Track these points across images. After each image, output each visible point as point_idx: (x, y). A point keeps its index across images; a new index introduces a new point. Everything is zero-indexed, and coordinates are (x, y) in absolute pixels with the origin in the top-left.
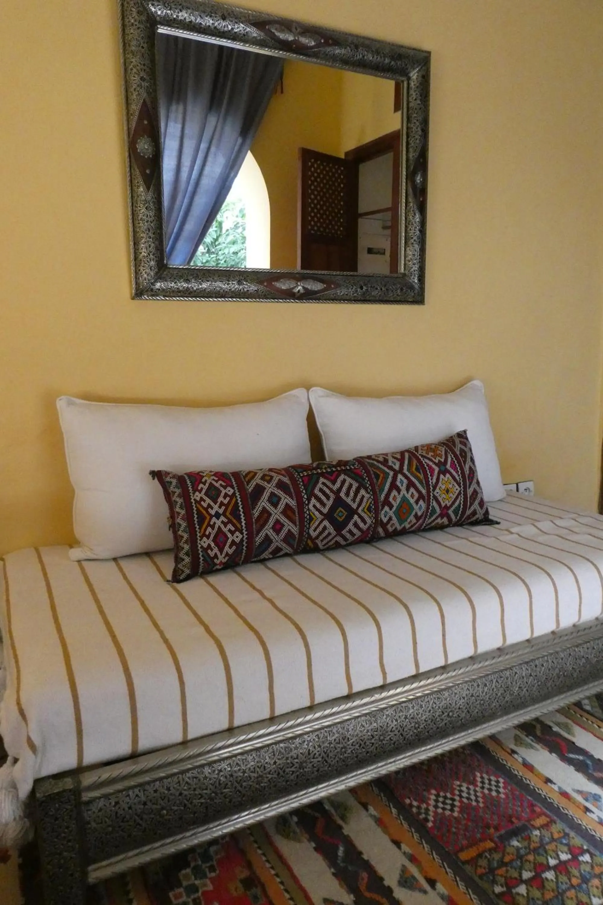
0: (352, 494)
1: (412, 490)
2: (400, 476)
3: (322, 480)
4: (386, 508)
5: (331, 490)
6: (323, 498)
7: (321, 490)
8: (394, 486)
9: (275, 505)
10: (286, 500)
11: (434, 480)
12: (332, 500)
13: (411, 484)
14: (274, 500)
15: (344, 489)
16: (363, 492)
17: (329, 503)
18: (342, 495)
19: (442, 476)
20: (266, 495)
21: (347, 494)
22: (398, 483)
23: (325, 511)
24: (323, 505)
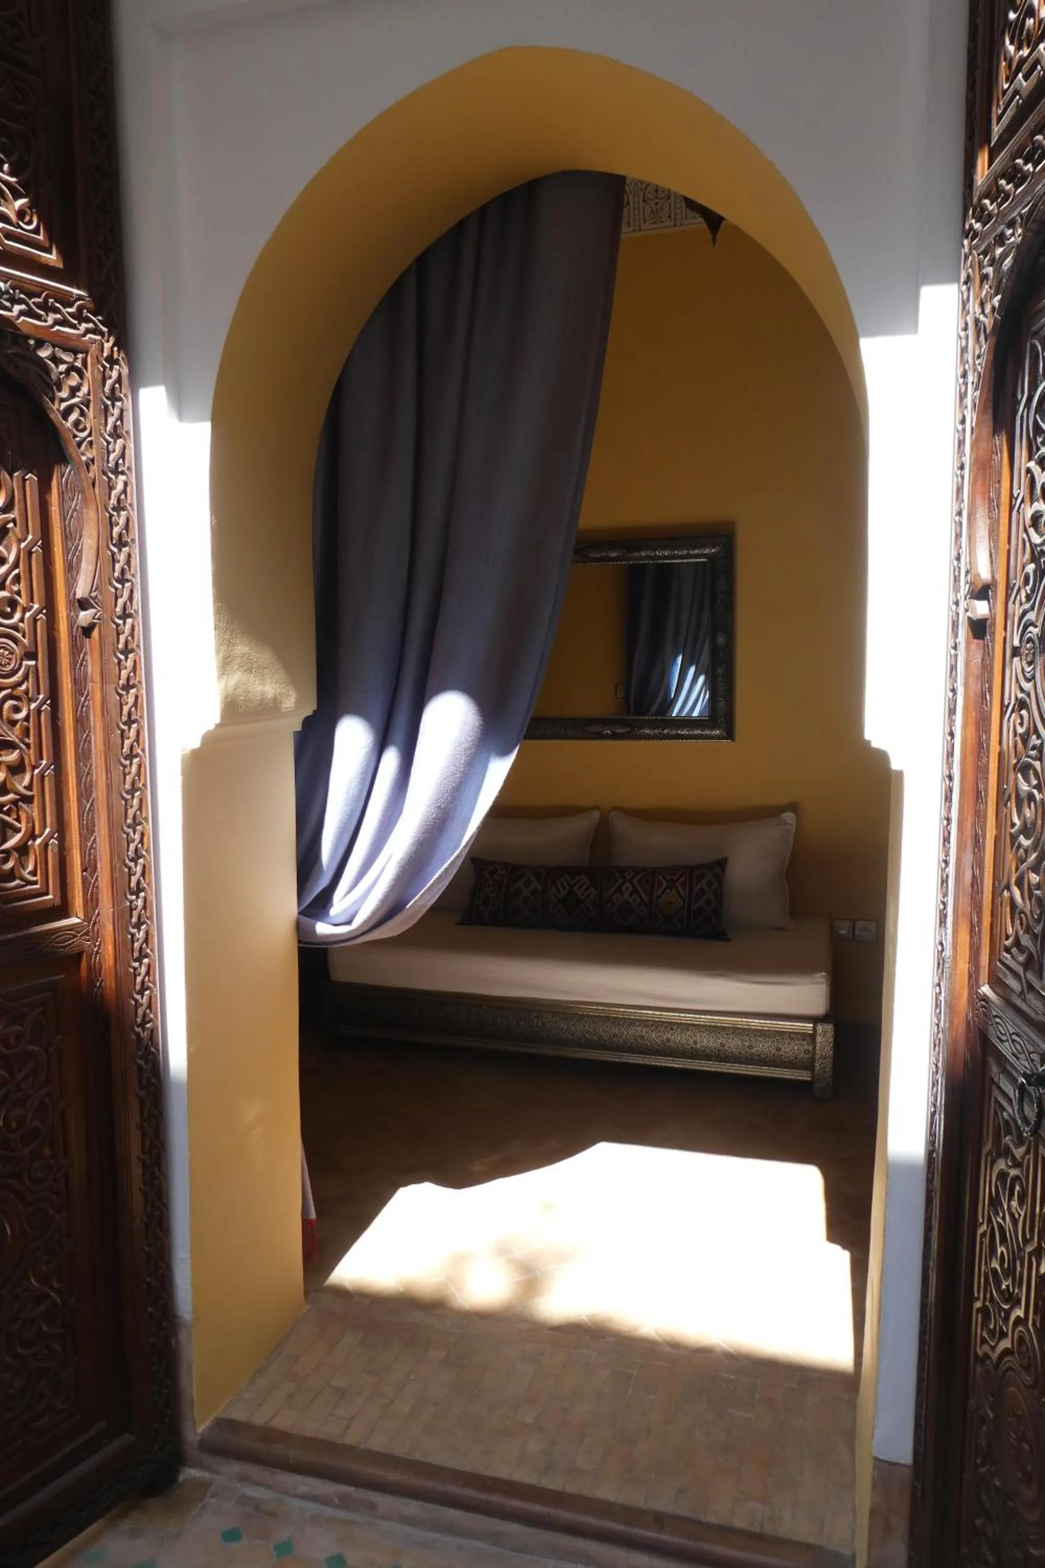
0: (582, 890)
1: (635, 896)
2: (628, 884)
3: (566, 876)
4: (609, 905)
5: (568, 883)
6: (561, 889)
7: (562, 883)
8: (619, 890)
9: (527, 887)
10: (536, 885)
11: (659, 892)
12: (566, 891)
13: (635, 890)
14: (528, 883)
15: (578, 886)
16: (592, 889)
17: (563, 893)
18: (575, 889)
19: (668, 890)
20: (524, 878)
21: (579, 889)
22: (624, 889)
23: (560, 897)
24: (559, 893)
